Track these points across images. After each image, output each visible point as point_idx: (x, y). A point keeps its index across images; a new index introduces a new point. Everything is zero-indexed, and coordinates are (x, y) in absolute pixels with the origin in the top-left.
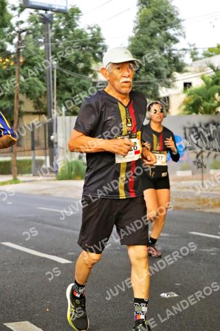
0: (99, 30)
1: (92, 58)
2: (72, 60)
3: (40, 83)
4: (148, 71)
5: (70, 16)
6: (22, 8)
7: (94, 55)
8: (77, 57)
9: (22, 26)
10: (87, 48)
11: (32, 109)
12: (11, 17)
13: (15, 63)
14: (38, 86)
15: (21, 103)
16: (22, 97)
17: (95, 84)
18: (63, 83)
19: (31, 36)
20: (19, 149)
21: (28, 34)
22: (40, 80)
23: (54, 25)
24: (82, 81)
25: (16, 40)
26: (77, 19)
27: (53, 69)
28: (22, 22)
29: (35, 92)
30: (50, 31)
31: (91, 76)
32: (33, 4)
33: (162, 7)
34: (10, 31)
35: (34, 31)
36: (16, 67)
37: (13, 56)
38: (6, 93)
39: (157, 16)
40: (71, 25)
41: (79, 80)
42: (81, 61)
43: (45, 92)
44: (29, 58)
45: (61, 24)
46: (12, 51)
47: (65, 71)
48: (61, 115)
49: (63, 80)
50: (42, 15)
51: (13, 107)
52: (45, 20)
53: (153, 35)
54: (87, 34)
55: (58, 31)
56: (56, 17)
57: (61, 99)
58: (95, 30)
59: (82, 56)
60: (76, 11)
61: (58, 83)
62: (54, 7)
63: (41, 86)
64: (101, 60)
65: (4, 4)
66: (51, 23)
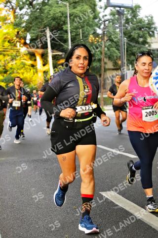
0: (152, 17)
1: (148, 35)
2: (136, 36)
3: (117, 51)
5: (134, 10)
6: (106, 8)
7: (149, 33)
8: (139, 34)
9: (106, 18)
10: (145, 29)
11: (112, 67)
12: (99, 13)
13: (102, 40)
14: (115, 53)
15: (105, 63)
16: (106, 60)
17: (150, 50)
18: (130, 51)
19: (111, 23)
20: (104, 90)
21: (109, 22)
22: (117, 49)
23: (125, 16)
24: (141, 49)
25: (102, 26)
26: (139, 12)
27: (124, 42)
28: (106, 15)
29: (113, 57)
30: (122, 20)
31: (147, 46)
32: (113, 4)
34: (99, 21)
35: (113, 20)
37: (100, 36)
38: (97, 58)
40: (135, 16)
41: (140, 49)
42: (141, 37)
43: (120, 57)
44: (110, 36)
45: (129, 15)
46: (100, 33)
47: (131, 43)
48: (129, 70)
49: (130, 49)
50: (118, 11)
51: (101, 66)
52: (119, 13)
54: (144, 22)
55: (127, 19)
56: (126, 11)
57: (129, 60)
58: (150, 18)
59: (141, 34)
60: (138, 7)
61: (127, 51)
62: (125, 5)
63: (117, 53)
64: (153, 36)
65: (95, 5)
66: (123, 15)
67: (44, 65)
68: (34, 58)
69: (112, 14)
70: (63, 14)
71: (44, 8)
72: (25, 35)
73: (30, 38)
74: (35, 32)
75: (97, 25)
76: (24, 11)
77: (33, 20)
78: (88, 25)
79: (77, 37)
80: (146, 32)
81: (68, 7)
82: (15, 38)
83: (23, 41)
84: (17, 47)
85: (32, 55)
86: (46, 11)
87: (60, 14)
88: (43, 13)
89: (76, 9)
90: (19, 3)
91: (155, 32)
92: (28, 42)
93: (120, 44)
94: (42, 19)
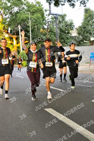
0: (72, 20)
2: (64, 30)
3: (54, 37)
4: (87, 33)
6: (49, 15)
7: (71, 28)
9: (49, 20)
10: (68, 26)
11: (52, 45)
12: (46, 18)
13: (47, 31)
17: (71, 37)
19: (52, 23)
21: (51, 22)
24: (67, 36)
25: (47, 24)
26: (65, 17)
27: (58, 33)
28: (49, 19)
29: (53, 40)
30: (57, 22)
31: (70, 34)
32: (52, 13)
33: (92, 13)
34: (46, 22)
35: (52, 22)
36: (47, 33)
39: (90, 16)
40: (63, 19)
42: (67, 30)
43: (56, 40)
44: (51, 29)
45: (60, 19)
46: (46, 28)
47: (62, 33)
50: (55, 17)
52: (55, 18)
53: (89, 22)
54: (68, 22)
55: (60, 21)
56: (59, 17)
57: (61, 42)
59: (67, 28)
60: (65, 15)
61: (60, 37)
62: (58, 14)
63: (54, 38)
64: (73, 30)
65: (43, 14)
66: (58, 19)
67: (17, 44)
68: (12, 40)
69: (52, 18)
70: (27, 18)
71: (17, 15)
72: (8, 28)
73: (10, 30)
74: (13, 27)
75: (44, 24)
76: (7, 16)
77: (12, 21)
78: (40, 24)
79: (34, 30)
80: (69, 28)
81: (30, 15)
82: (2, 30)
83: (6, 31)
84: (3, 34)
85: (11, 39)
86: (19, 16)
87: (25, 18)
88: (17, 17)
89: (34, 16)
90: (5, 12)
91: (74, 28)
92: (9, 32)
93: (56, 33)
94: (16, 21)
